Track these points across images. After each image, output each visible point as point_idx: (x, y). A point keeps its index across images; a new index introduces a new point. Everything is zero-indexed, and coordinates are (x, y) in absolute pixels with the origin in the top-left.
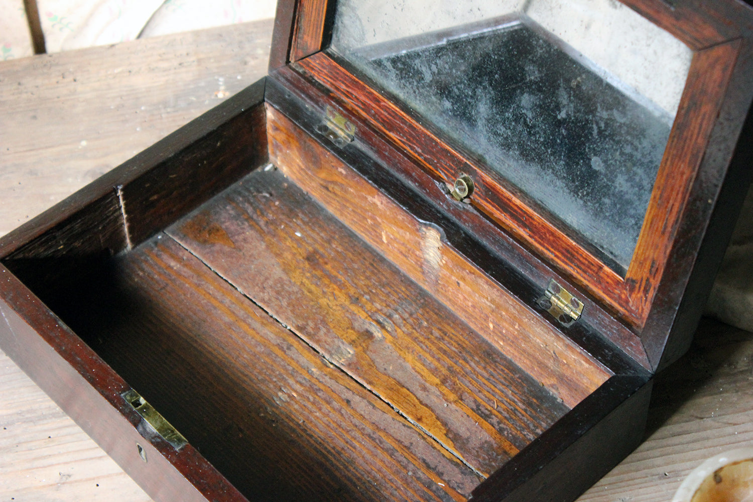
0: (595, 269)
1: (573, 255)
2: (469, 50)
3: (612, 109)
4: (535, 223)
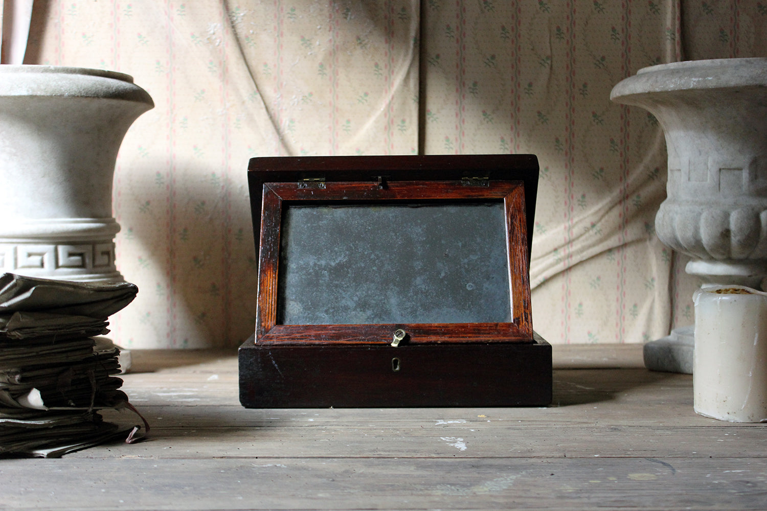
0: (494, 328)
1: (478, 330)
2: (377, 276)
3: (469, 256)
4: (451, 328)
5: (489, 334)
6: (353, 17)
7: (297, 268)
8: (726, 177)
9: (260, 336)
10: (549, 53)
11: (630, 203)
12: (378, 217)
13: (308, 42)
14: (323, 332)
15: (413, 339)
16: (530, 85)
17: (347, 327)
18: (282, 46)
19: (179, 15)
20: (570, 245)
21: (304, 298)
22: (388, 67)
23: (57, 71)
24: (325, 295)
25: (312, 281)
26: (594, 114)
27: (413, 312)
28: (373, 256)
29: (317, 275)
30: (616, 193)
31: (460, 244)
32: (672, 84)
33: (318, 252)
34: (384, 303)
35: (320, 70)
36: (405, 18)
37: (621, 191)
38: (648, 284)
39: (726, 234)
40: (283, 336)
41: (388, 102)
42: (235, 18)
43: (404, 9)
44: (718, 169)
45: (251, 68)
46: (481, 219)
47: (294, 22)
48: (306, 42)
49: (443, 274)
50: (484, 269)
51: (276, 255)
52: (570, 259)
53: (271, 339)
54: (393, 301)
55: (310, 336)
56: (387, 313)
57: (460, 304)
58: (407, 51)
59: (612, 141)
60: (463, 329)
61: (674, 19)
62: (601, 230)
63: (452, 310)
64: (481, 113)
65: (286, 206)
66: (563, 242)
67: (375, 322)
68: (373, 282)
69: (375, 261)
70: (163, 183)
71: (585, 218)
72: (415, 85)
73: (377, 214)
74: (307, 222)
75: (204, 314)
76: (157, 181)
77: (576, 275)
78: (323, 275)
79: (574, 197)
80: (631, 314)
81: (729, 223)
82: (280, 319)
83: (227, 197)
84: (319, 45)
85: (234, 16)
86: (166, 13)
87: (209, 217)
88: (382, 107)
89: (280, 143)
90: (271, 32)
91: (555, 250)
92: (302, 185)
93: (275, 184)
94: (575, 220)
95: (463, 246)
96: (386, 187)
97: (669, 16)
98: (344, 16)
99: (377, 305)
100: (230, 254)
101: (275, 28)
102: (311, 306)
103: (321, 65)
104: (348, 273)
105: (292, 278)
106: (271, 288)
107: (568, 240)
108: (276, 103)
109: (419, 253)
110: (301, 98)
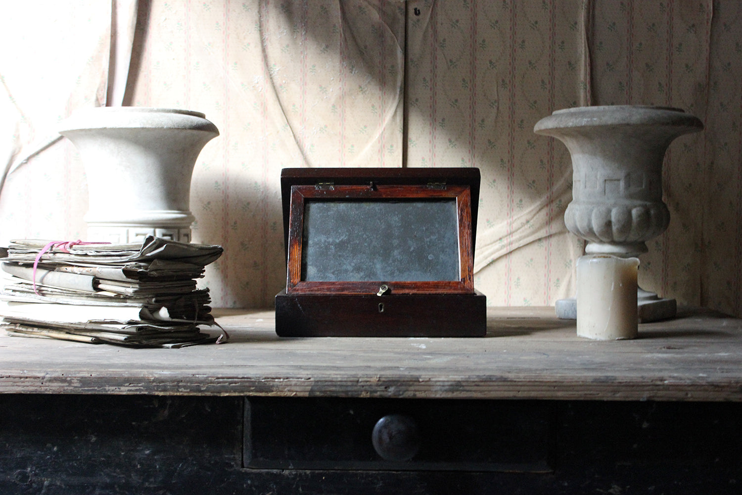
0: (448, 285)
1: (437, 286)
2: (367, 250)
3: (430, 236)
4: (418, 285)
5: (444, 288)
6: (356, 72)
7: (313, 243)
8: (609, 186)
9: (290, 289)
10: (496, 98)
11: (554, 206)
12: (369, 209)
13: (325, 90)
14: (332, 286)
15: (393, 292)
16: (483, 121)
17: (348, 283)
18: (306, 92)
19: (233, 69)
20: (511, 236)
21: (318, 264)
22: (381, 107)
23: (158, 111)
24: (332, 262)
25: (324, 252)
26: (529, 142)
27: (392, 274)
28: (364, 236)
29: (327, 248)
30: (544, 199)
31: (424, 228)
32: (571, 123)
33: (327, 233)
34: (372, 268)
35: (332, 109)
36: (394, 73)
37: (547, 198)
38: (567, 264)
39: (609, 224)
40: (305, 289)
41: (381, 132)
42: (272, 72)
43: (393, 66)
44: (604, 180)
45: (283, 108)
46: (439, 211)
47: (314, 74)
48: (323, 89)
49: (412, 249)
50: (441, 245)
51: (301, 234)
52: (511, 246)
53: (297, 291)
54: (378, 266)
55: (324, 289)
56: (374, 274)
57: (424, 269)
58: (395, 96)
59: (541, 161)
60: (426, 285)
61: (586, 74)
62: (533, 225)
63: (419, 273)
64: (447, 141)
65: (307, 201)
66: (506, 233)
67: (366, 280)
68: (364, 253)
69: (366, 239)
70: (219, 189)
71: (522, 216)
72: (400, 121)
73: (368, 207)
74: (320, 213)
75: (247, 283)
76: (216, 187)
77: (515, 257)
78: (331, 249)
79: (514, 201)
80: (555, 286)
81: (611, 216)
82: (303, 277)
83: (265, 200)
84: (332, 91)
85: (272, 71)
86: (223, 68)
87: (252, 213)
88: (377, 135)
89: (304, 161)
90: (298, 82)
91: (500, 239)
92: (318, 188)
93: (299, 186)
94: (515, 218)
95: (426, 229)
96: (375, 189)
97: (582, 72)
98: (350, 71)
99: (367, 269)
100: (267, 241)
101: (301, 79)
102: (323, 270)
103: (334, 106)
104: (348, 247)
105: (311, 250)
106: (297, 257)
107: (509, 232)
108: (301, 132)
109: (397, 234)
110: (319, 129)
